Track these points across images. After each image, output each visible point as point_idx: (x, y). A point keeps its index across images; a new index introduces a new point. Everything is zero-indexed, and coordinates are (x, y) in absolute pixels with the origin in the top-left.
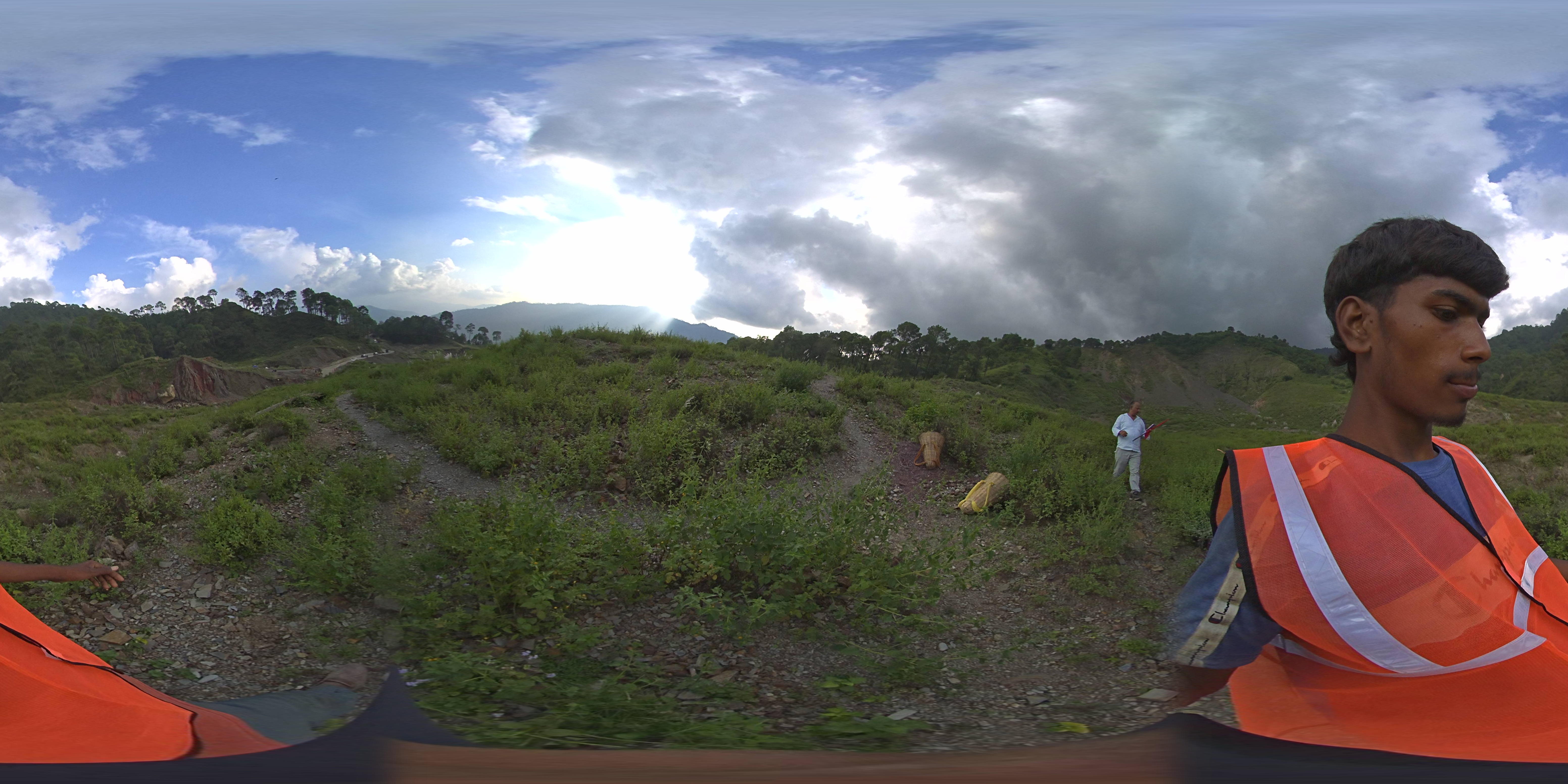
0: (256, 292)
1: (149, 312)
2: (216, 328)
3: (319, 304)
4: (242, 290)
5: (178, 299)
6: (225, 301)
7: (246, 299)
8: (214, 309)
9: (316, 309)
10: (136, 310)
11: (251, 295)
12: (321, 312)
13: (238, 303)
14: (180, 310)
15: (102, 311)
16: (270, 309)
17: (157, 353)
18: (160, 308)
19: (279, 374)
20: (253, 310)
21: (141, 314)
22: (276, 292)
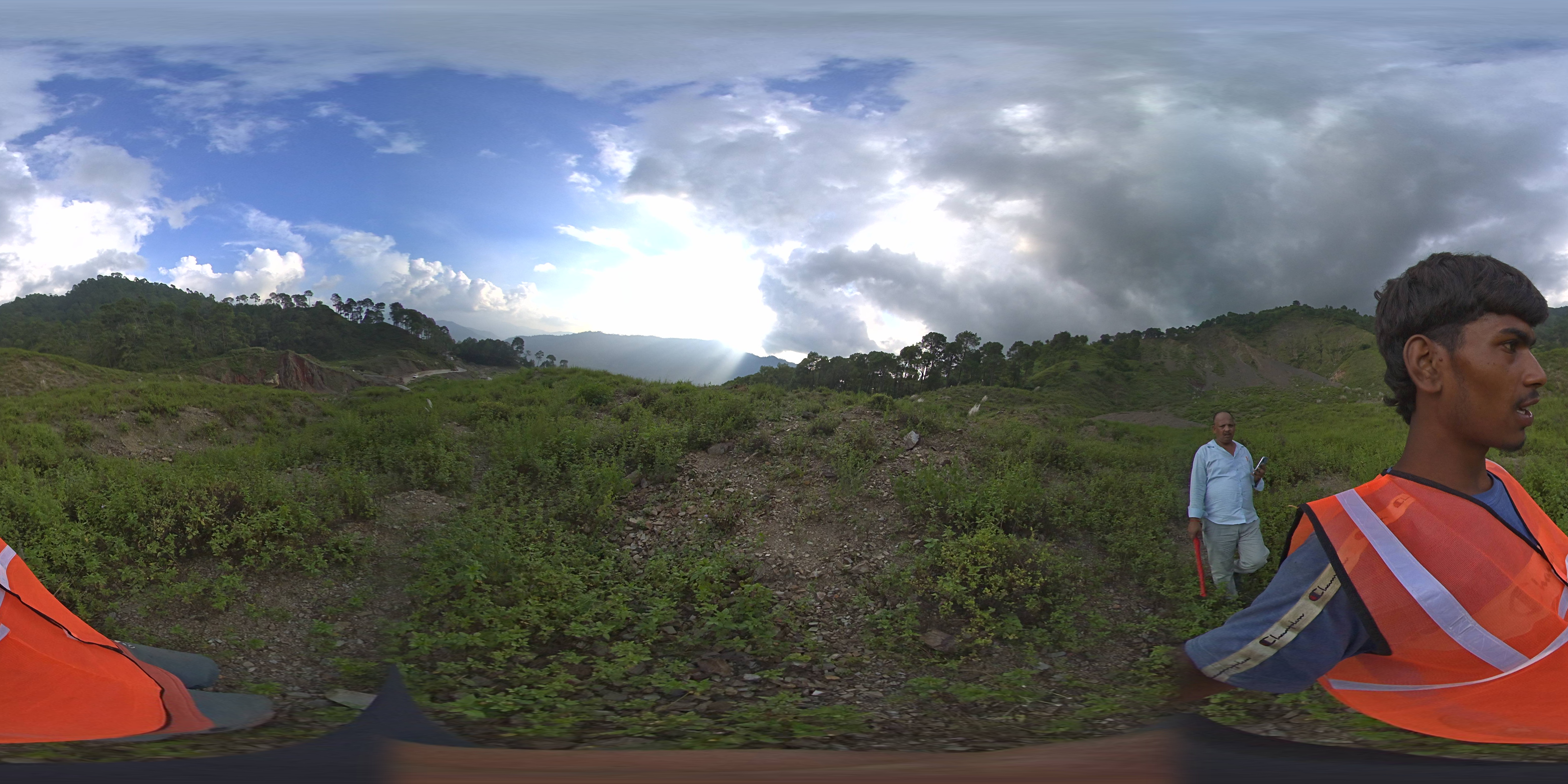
0: (348, 299)
1: (242, 302)
2: (309, 327)
3: (404, 318)
4: (335, 294)
5: (272, 293)
6: (319, 304)
9: (401, 322)
10: (229, 298)
11: (344, 301)
12: (406, 326)
13: (331, 307)
14: (273, 304)
15: (191, 294)
16: (359, 316)
18: (254, 299)
19: (366, 377)
20: (343, 315)
21: (235, 303)
22: (367, 302)
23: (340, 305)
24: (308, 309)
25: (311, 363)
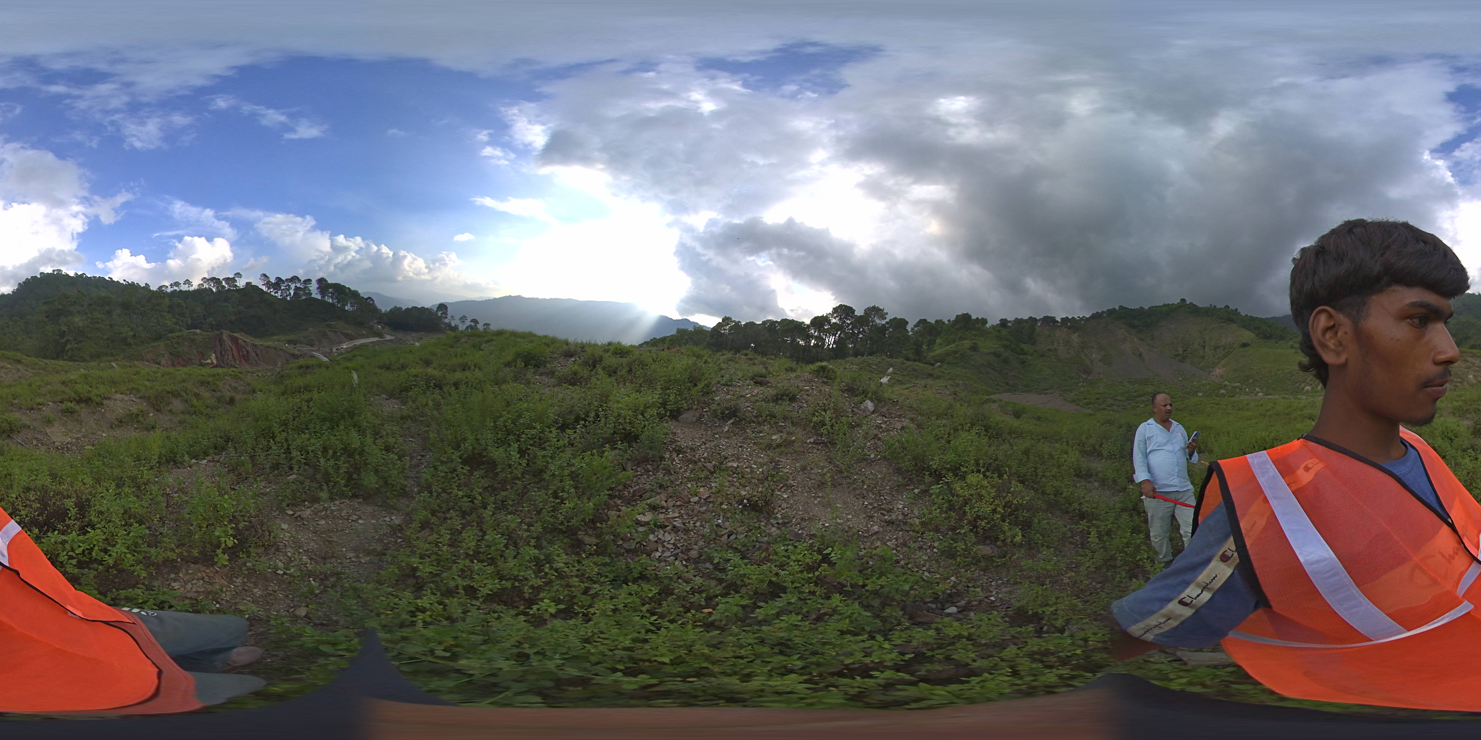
0: (276, 278)
1: (176, 288)
2: (241, 307)
3: (331, 293)
4: (263, 274)
5: (203, 278)
6: (248, 284)
9: (327, 296)
10: (164, 286)
11: (272, 280)
12: (333, 300)
13: (260, 287)
14: (206, 288)
15: (128, 285)
16: (289, 294)
18: (187, 285)
19: (299, 350)
20: (273, 294)
21: (169, 290)
22: (295, 279)
23: (268, 284)
24: (239, 291)
25: (245, 342)
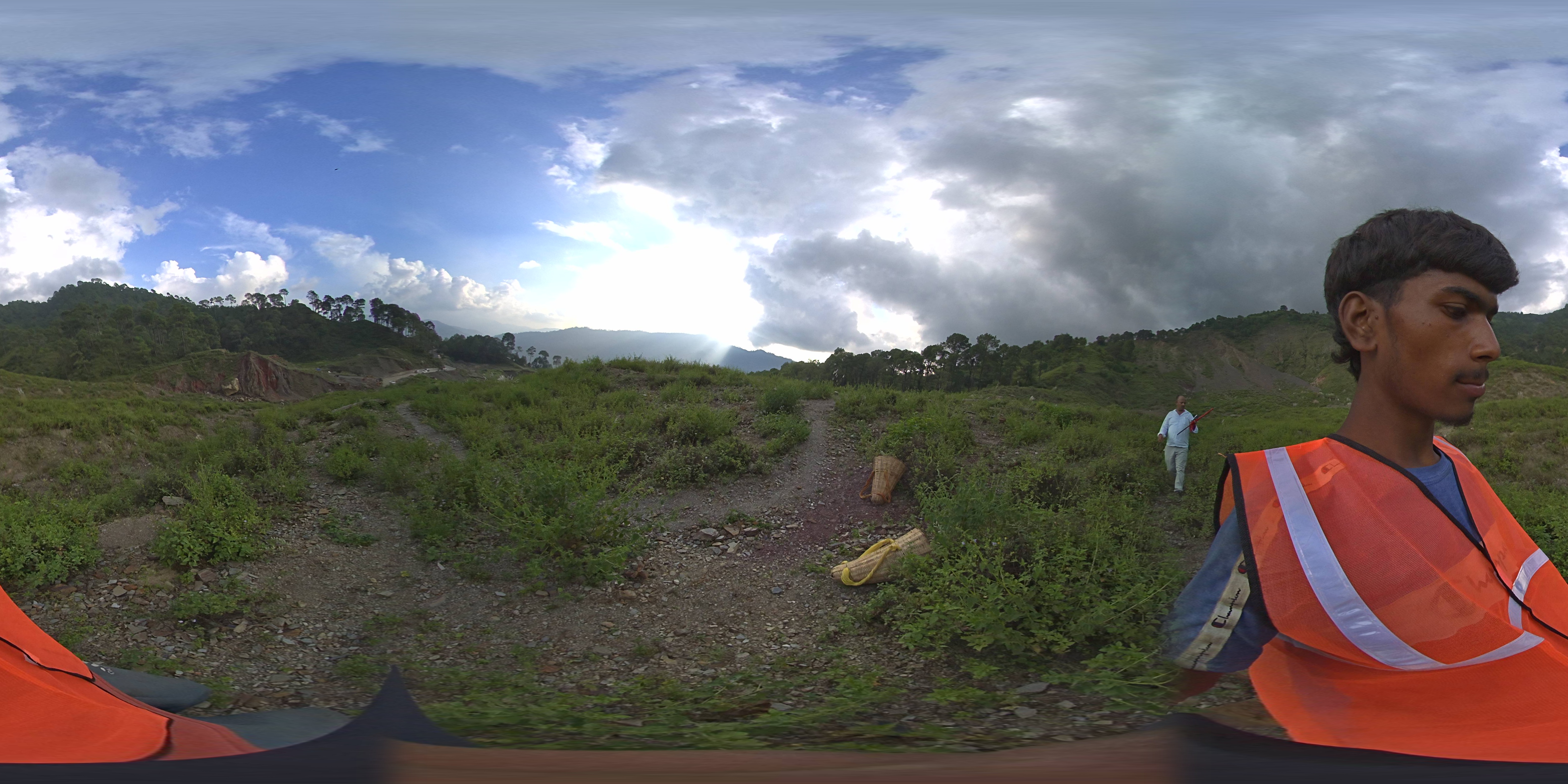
0: (326, 296)
1: (218, 304)
2: (284, 327)
3: (386, 315)
4: (313, 292)
5: (249, 294)
6: (295, 302)
7: (316, 302)
8: (284, 309)
9: (382, 319)
10: (206, 301)
11: (322, 299)
12: (387, 323)
13: (308, 305)
14: (249, 306)
15: (171, 298)
16: (338, 314)
17: (223, 346)
18: (230, 301)
19: (341, 379)
20: (321, 314)
21: (212, 305)
22: (345, 298)
25: (276, 365)
